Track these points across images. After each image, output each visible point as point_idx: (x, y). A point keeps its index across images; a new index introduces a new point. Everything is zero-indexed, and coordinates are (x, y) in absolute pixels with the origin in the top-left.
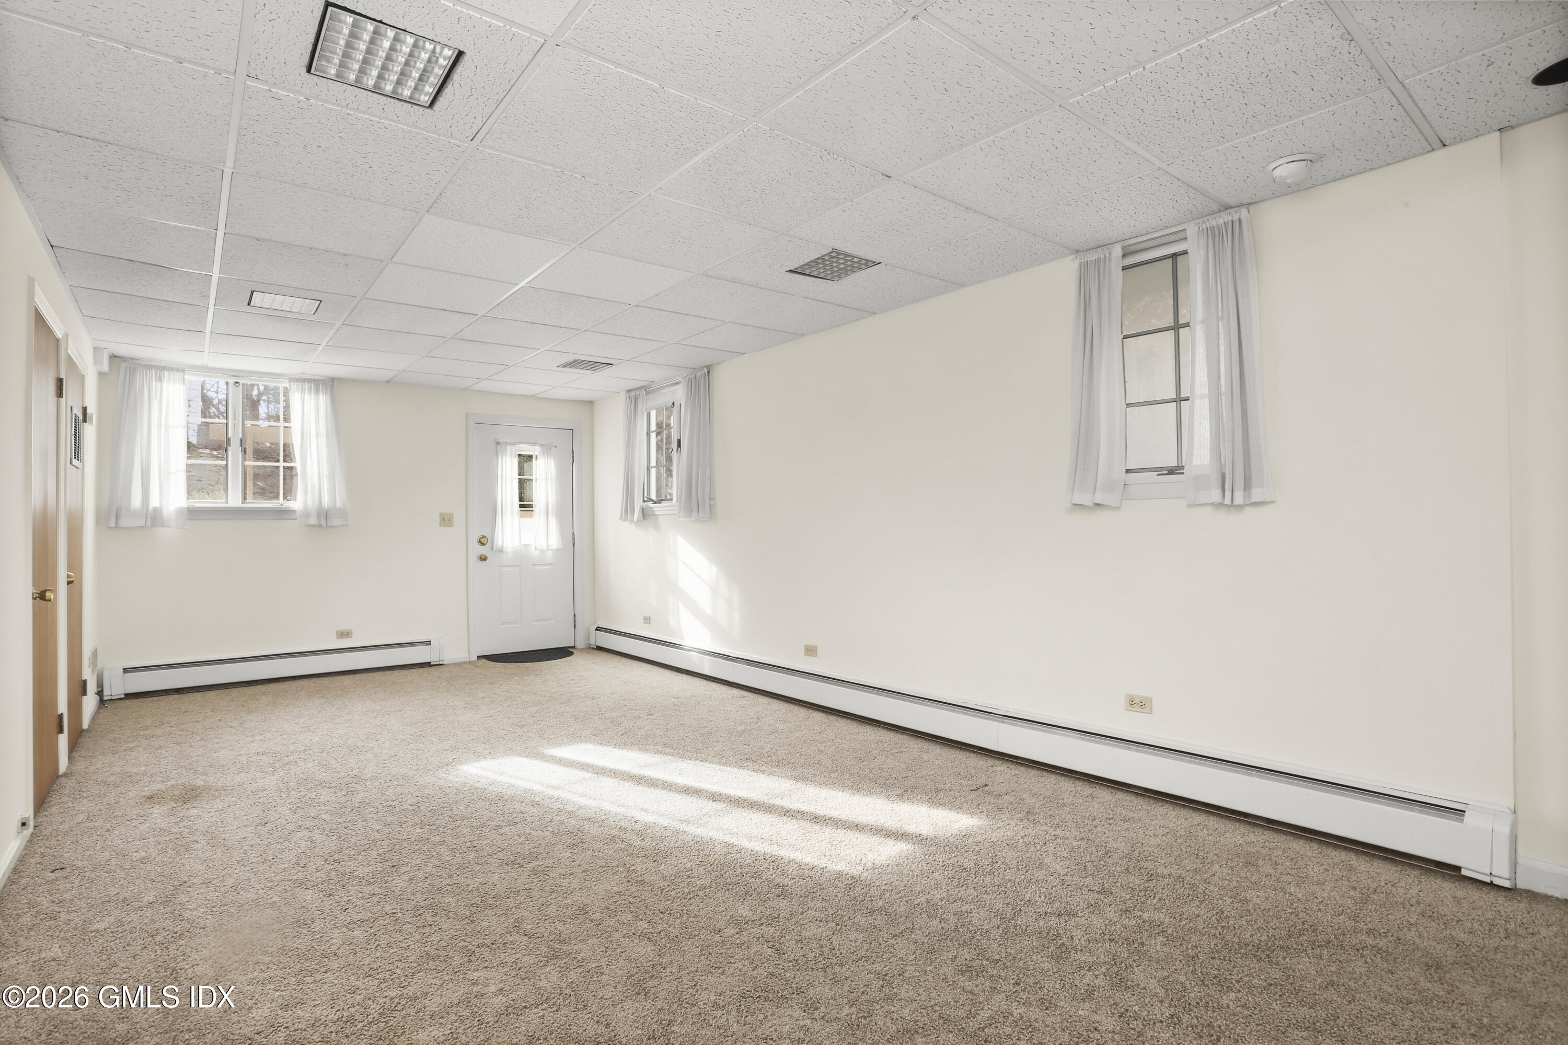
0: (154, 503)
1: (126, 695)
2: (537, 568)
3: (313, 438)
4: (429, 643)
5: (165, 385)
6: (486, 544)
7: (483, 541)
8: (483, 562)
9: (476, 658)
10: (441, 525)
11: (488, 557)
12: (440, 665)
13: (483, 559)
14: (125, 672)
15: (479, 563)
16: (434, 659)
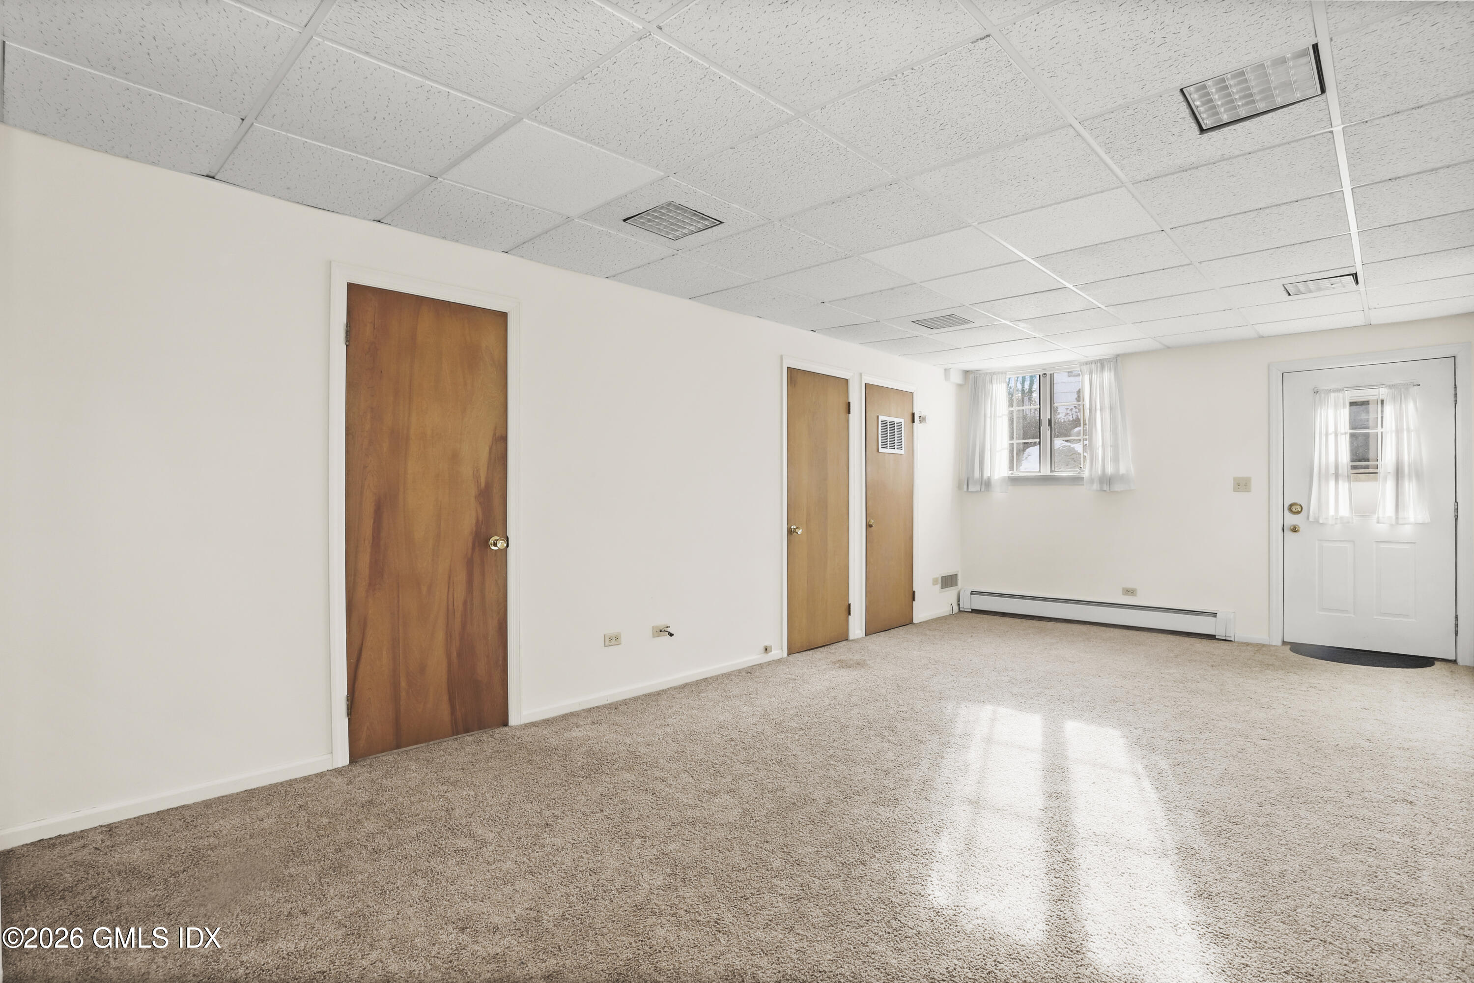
0: (987, 474)
1: (972, 610)
2: (1382, 546)
3: (1098, 413)
4: (1214, 615)
5: (994, 386)
6: (1299, 513)
7: (1294, 509)
8: (1295, 533)
9: (1279, 643)
10: (1235, 490)
11: (1302, 528)
12: (1226, 640)
13: (1295, 530)
14: (971, 594)
15: (1289, 534)
16: (1220, 633)
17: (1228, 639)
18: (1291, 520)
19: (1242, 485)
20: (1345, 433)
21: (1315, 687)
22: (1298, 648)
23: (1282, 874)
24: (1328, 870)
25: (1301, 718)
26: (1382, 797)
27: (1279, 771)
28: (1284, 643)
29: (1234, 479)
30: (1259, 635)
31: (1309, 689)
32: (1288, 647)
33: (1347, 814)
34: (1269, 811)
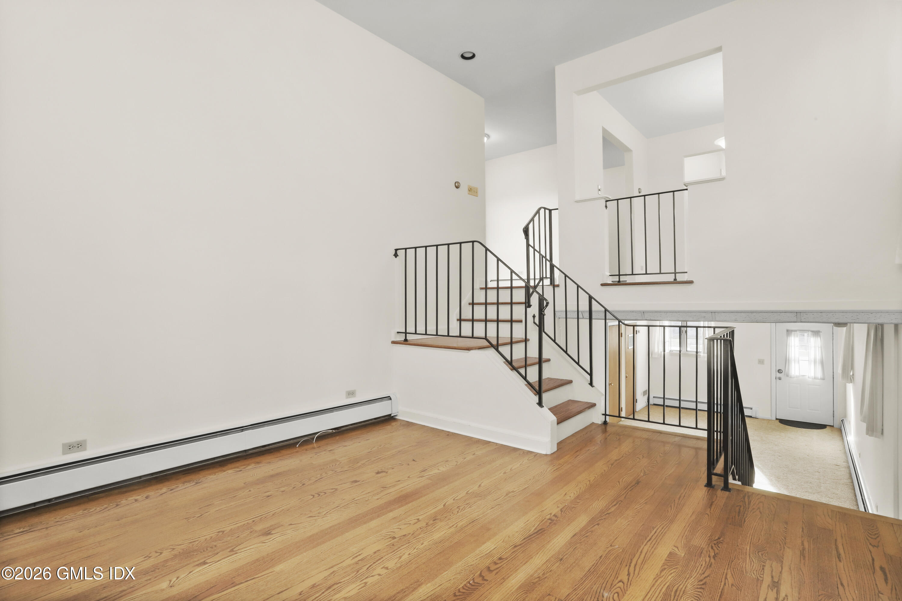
2: (809, 386)
4: (751, 408)
6: (781, 373)
7: (780, 371)
8: (780, 380)
9: (775, 419)
10: (759, 363)
11: (782, 378)
12: (756, 418)
13: (780, 379)
14: (653, 398)
15: (778, 380)
16: (753, 415)
17: (756, 417)
18: (779, 375)
19: (761, 362)
20: (798, 346)
21: (790, 438)
22: (782, 421)
23: (792, 488)
24: (802, 487)
25: (788, 449)
26: (812, 471)
27: (785, 465)
28: (777, 419)
29: (759, 359)
30: (767, 416)
31: (789, 438)
32: (778, 421)
33: (805, 475)
34: (786, 475)
